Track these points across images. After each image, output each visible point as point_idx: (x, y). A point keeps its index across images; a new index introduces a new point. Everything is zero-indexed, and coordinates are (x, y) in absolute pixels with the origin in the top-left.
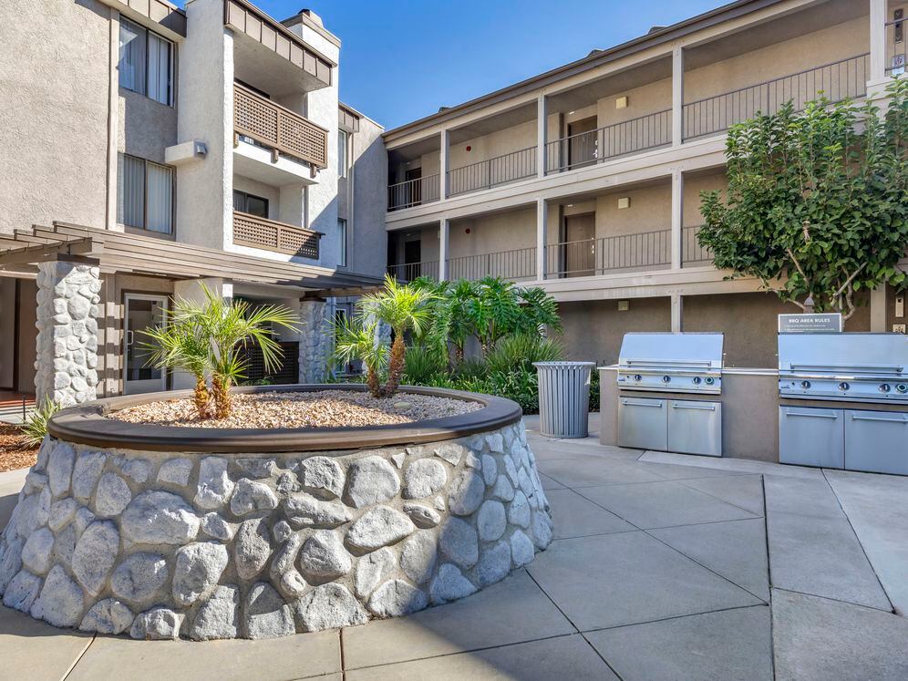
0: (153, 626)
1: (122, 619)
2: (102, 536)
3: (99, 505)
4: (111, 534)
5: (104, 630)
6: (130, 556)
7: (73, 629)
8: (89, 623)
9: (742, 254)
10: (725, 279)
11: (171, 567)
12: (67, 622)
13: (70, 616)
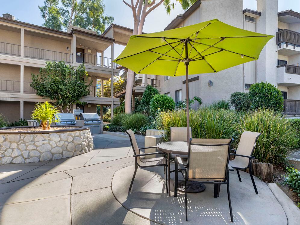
0: (83, 152)
1: (79, 153)
2: (72, 144)
3: (68, 140)
4: (73, 143)
5: (77, 155)
6: (76, 145)
7: (73, 156)
8: (75, 155)
9: (46, 93)
10: (43, 99)
11: (82, 146)
12: (72, 156)
13: (72, 155)
